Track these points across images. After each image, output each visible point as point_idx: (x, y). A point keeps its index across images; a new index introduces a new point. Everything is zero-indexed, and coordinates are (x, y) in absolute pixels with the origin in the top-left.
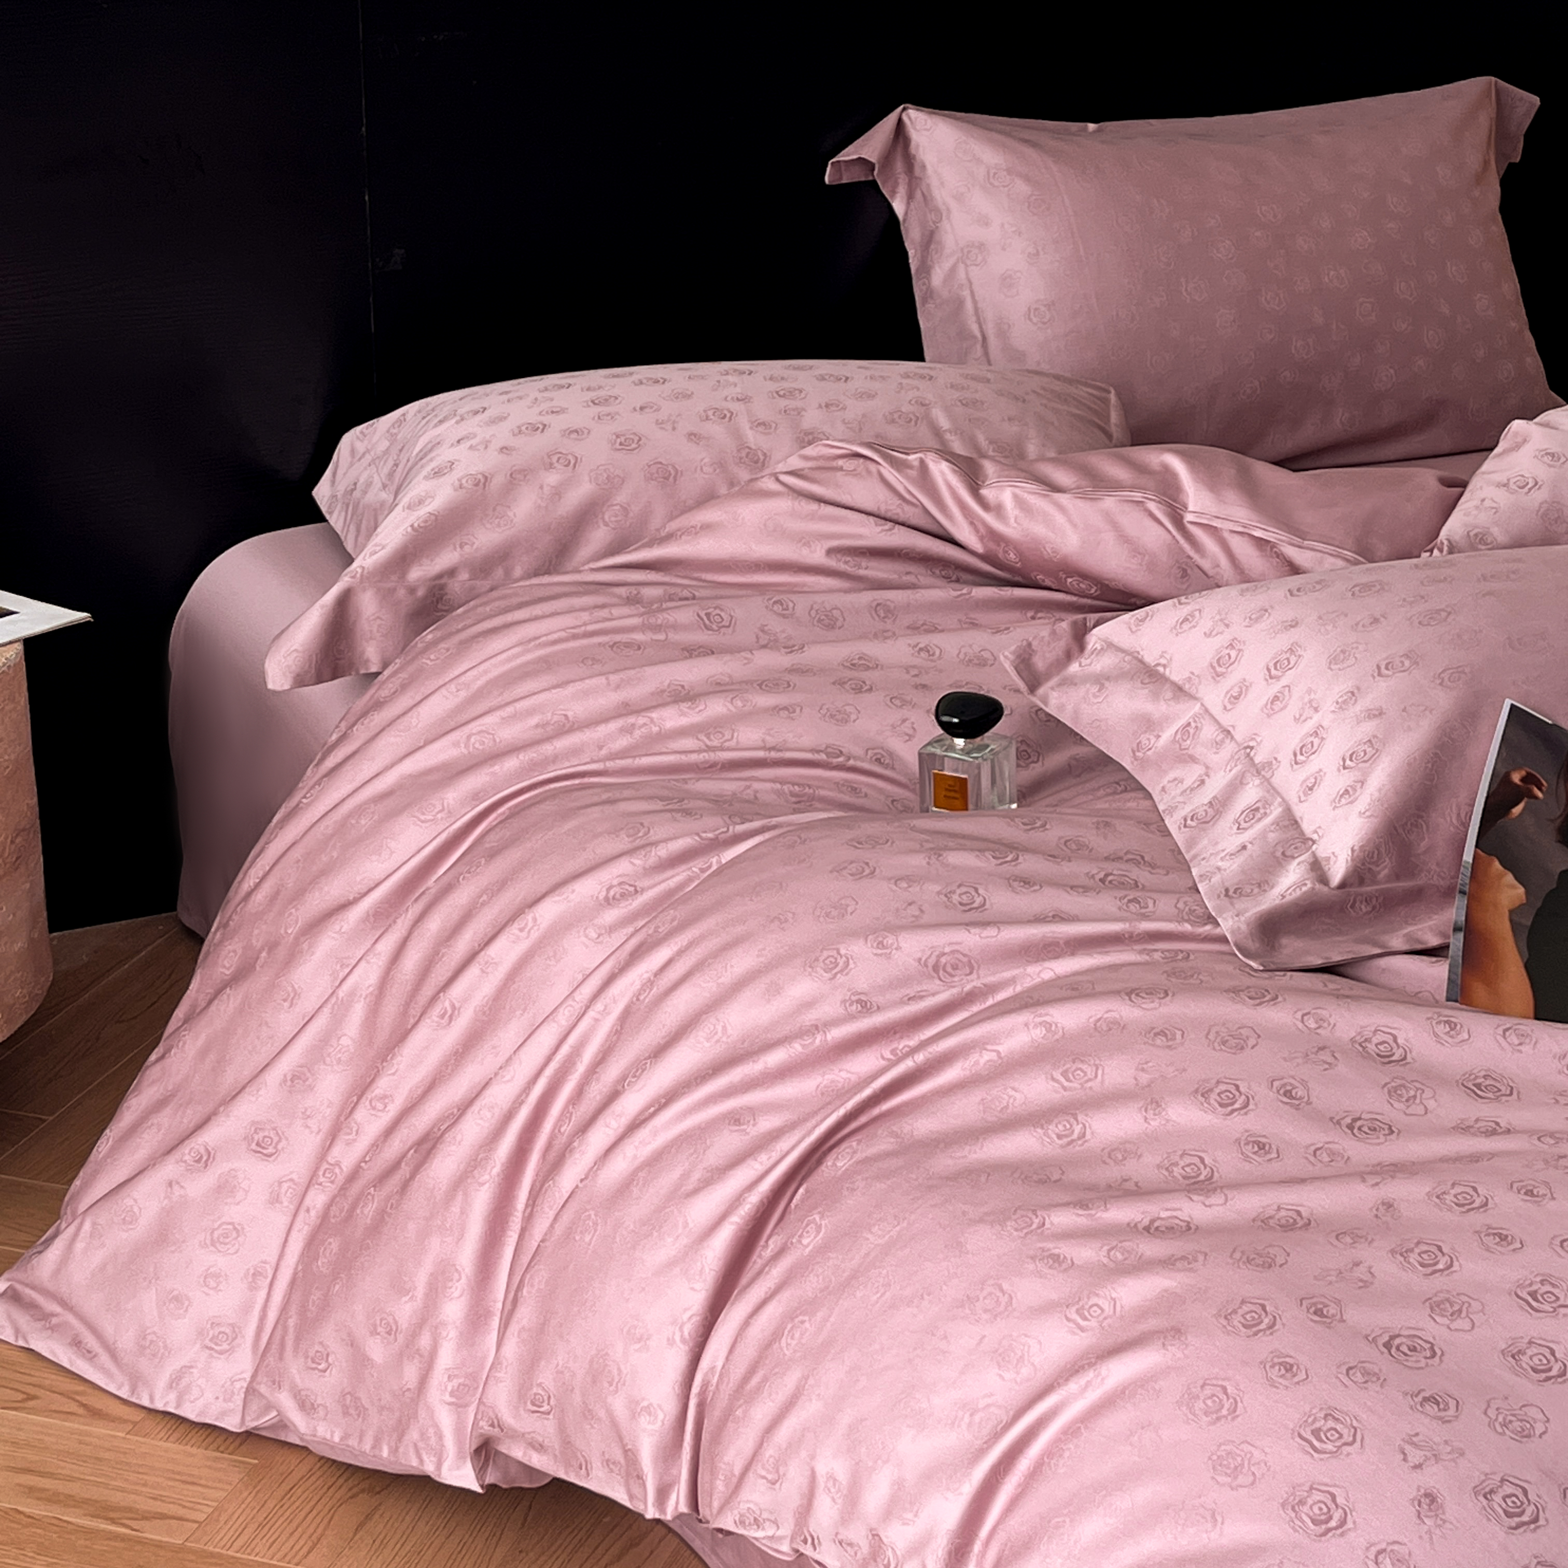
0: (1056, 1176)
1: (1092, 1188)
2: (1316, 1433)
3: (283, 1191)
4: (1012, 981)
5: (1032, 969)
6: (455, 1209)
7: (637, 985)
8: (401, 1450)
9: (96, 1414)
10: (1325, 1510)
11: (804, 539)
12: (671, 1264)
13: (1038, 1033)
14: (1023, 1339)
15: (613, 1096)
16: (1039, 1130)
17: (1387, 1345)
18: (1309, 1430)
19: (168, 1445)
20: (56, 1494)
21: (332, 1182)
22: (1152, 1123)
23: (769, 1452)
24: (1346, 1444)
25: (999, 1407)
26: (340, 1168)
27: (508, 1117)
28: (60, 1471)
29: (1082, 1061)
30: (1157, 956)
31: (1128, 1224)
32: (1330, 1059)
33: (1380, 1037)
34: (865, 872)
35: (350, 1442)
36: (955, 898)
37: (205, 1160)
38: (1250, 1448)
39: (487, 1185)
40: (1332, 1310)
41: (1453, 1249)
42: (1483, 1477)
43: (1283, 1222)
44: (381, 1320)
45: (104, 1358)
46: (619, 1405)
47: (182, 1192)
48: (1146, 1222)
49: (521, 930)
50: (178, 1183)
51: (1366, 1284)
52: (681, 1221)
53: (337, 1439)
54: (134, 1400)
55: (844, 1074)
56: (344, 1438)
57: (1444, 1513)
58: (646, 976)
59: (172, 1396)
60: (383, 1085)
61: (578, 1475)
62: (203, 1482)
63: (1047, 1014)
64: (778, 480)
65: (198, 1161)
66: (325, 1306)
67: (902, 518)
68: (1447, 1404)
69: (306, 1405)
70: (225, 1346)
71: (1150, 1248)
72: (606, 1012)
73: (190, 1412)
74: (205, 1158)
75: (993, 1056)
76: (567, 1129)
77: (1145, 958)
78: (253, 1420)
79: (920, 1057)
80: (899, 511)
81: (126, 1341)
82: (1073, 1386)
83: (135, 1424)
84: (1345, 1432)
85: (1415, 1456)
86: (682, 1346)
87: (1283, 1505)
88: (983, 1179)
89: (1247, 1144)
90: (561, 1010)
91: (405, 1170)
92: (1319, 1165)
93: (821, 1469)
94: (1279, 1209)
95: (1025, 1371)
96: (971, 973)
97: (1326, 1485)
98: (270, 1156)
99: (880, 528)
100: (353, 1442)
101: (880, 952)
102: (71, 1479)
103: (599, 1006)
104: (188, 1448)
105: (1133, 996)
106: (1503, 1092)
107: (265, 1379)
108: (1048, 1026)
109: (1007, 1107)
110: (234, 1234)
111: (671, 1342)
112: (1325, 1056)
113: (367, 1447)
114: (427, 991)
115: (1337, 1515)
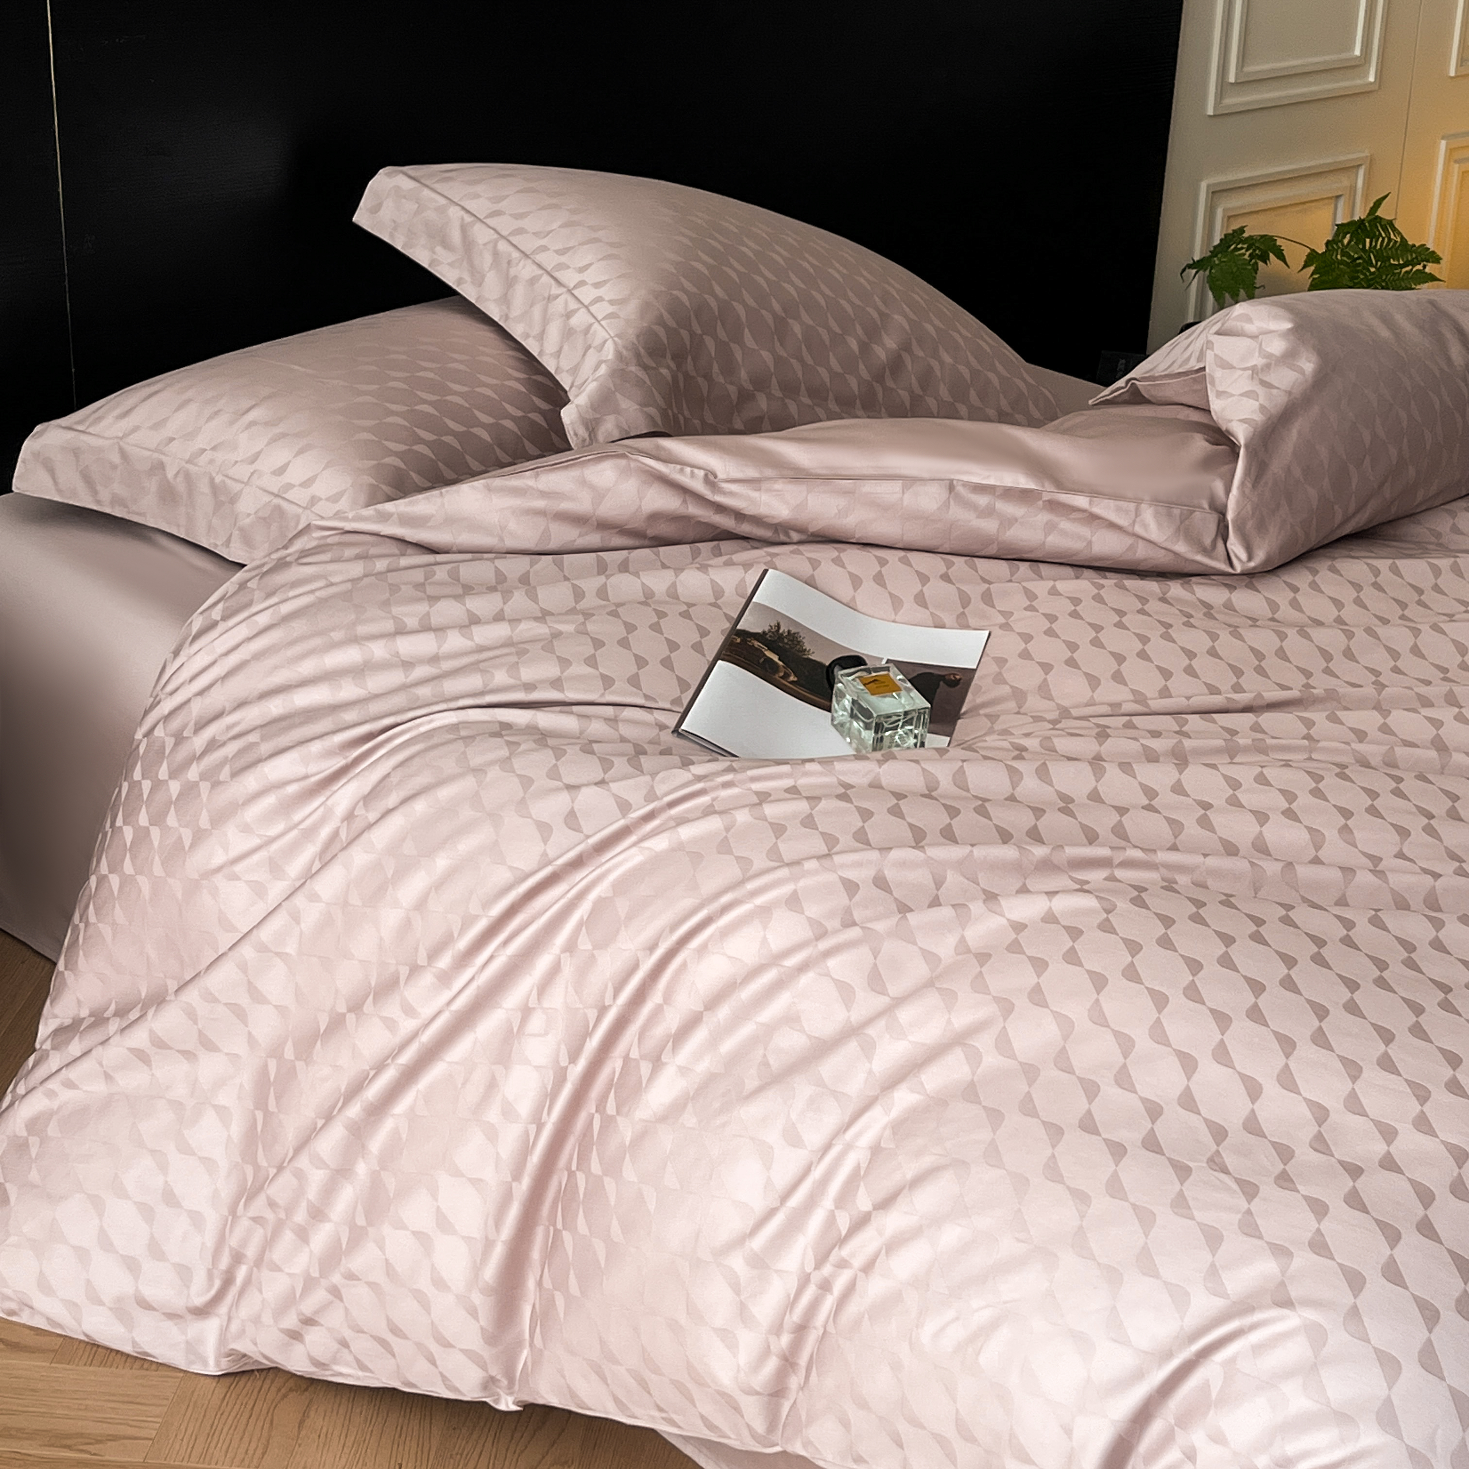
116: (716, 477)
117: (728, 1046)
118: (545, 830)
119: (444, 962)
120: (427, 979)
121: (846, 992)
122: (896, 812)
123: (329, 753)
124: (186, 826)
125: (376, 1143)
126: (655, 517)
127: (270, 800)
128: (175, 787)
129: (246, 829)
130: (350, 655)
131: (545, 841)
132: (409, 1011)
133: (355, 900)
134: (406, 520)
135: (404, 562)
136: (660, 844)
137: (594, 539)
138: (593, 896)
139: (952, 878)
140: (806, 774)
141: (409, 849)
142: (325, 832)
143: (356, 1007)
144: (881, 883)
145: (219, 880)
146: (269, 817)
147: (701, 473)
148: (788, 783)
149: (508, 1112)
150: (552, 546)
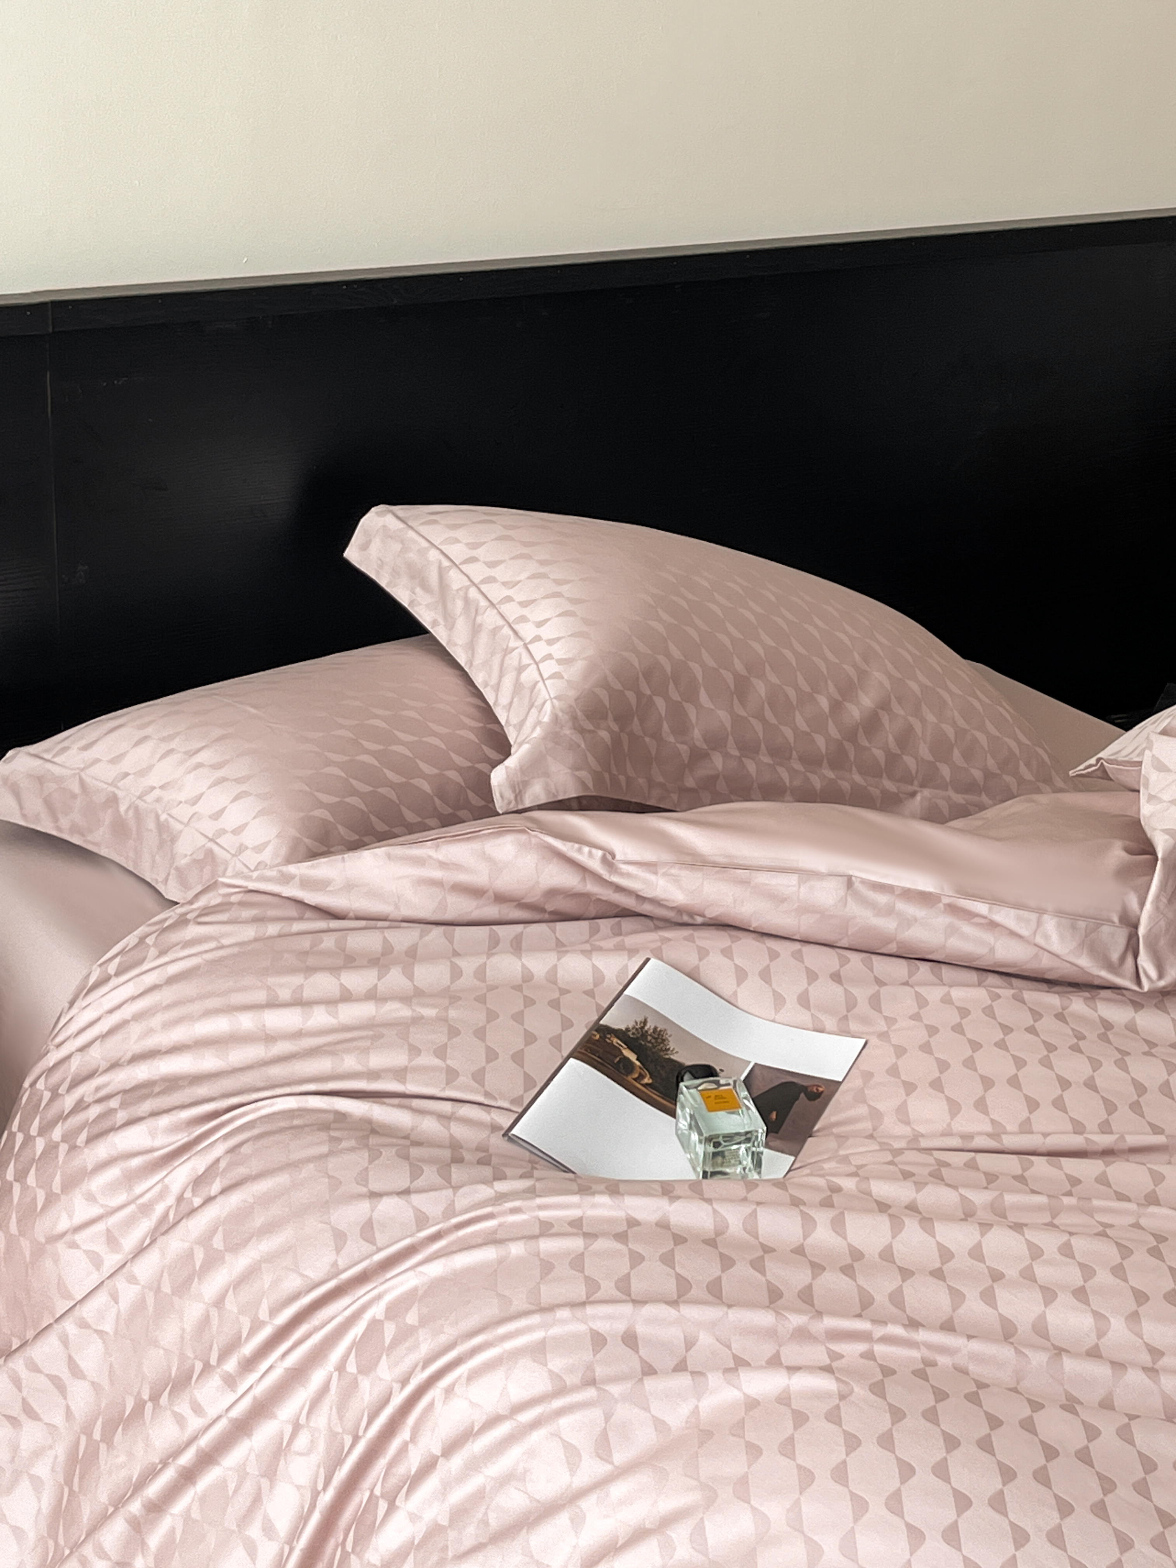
116: (614, 857)
117: (457, 1495)
118: (340, 1238)
119: (231, 1365)
120: (215, 1381)
121: (572, 1455)
122: (668, 1260)
123: (175, 1129)
124: (41, 1187)
125: (154, 1540)
126: (552, 893)
127: (113, 1173)
128: (40, 1145)
129: (91, 1198)
130: (219, 1025)
131: (338, 1250)
132: (197, 1409)
133: (167, 1289)
134: (307, 883)
135: (297, 927)
136: (435, 1269)
137: (491, 911)
138: (368, 1316)
139: (705, 1339)
140: (594, 1206)
141: (218, 1242)
142: (159, 1209)
143: (155, 1398)
144: (630, 1339)
145: (60, 1246)
146: (113, 1187)
147: (600, 853)
148: (576, 1213)
149: (268, 1530)
150: (448, 916)
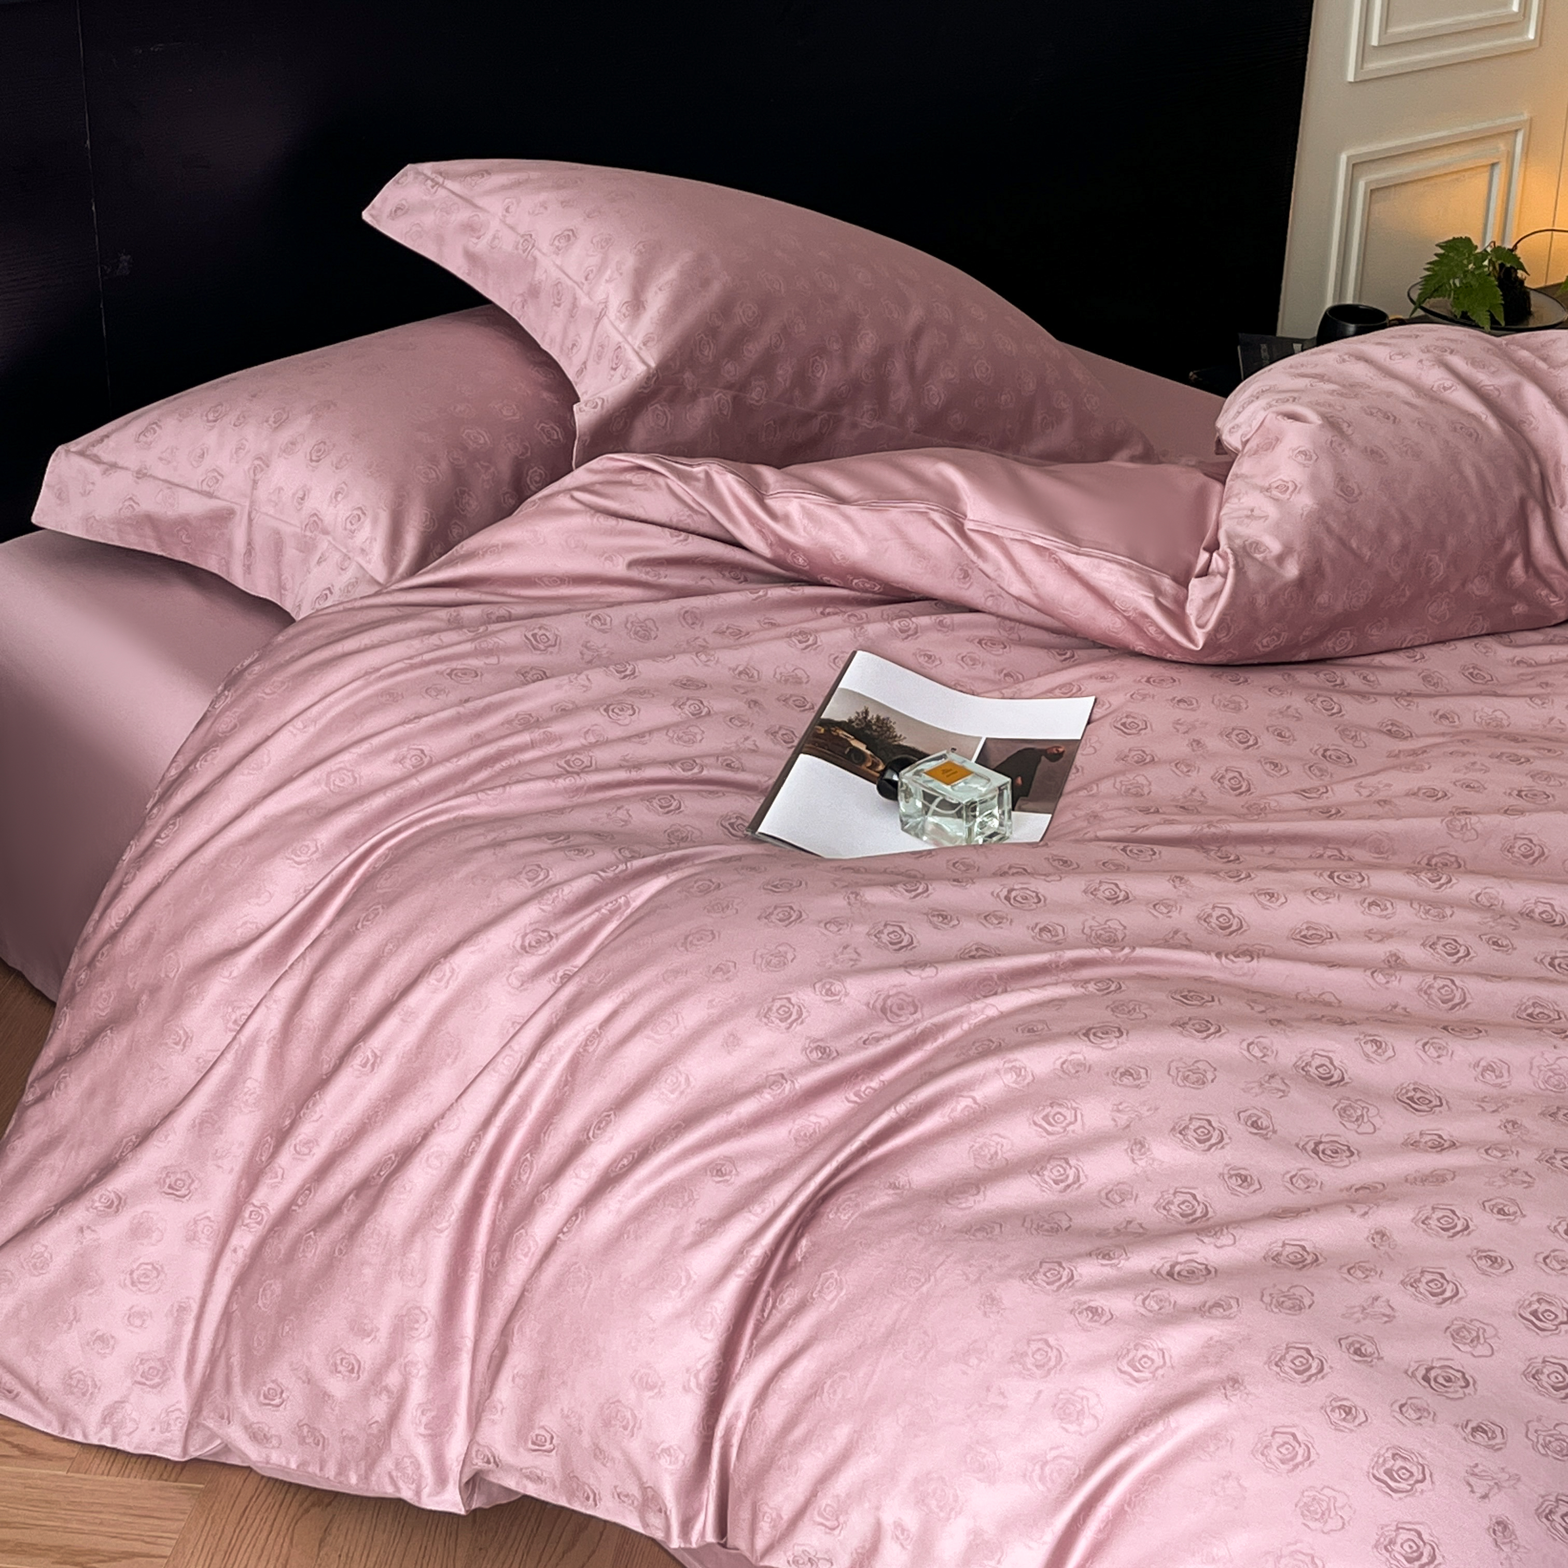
0: (1065, 1224)
1: (1102, 1233)
2: (1388, 1473)
3: (199, 1229)
4: (958, 1020)
5: (975, 1006)
6: (414, 1255)
7: (581, 1038)
8: (374, 1478)
9: (31, 1454)
10: (1415, 1548)
11: (607, 554)
12: (679, 1316)
13: (1009, 1079)
14: (1080, 1393)
15: (577, 1149)
16: (1035, 1176)
17: (1426, 1378)
18: (1382, 1471)
19: (110, 1478)
20: (19, 1544)
21: (259, 1223)
22: (1140, 1163)
23: (825, 1501)
24: (1417, 1482)
25: (1067, 1458)
26: (267, 1210)
27: (460, 1165)
28: (16, 1520)
29: (1060, 1105)
30: (1091, 987)
31: (1151, 1271)
32: (1283, 1087)
33: (1318, 1061)
34: (791, 917)
35: (310, 1469)
36: (885, 938)
37: (117, 1205)
38: (1334, 1493)
39: (446, 1233)
40: (1369, 1348)
41: (1453, 1275)
42: (1541, 1500)
43: (1291, 1257)
44: (342, 1359)
45: (27, 1397)
46: (635, 1447)
47: (95, 1236)
48: (1167, 1267)
49: (439, 981)
50: (88, 1228)
51: (1390, 1318)
52: (683, 1274)
53: (293, 1466)
54: (65, 1436)
55: (813, 1119)
56: (303, 1464)
57: (1516, 1538)
58: (590, 1027)
59: (107, 1431)
60: (306, 1130)
61: (582, 1504)
62: (155, 1514)
63: (1015, 1060)
64: (573, 498)
65: (109, 1207)
66: (274, 1347)
67: (693, 526)
68: (1494, 1432)
69: (258, 1436)
70: (157, 1380)
71: (1184, 1295)
72: (551, 1063)
73: (125, 1445)
74: (116, 1203)
75: (969, 1102)
76: (530, 1178)
77: (1080, 991)
78: (196, 1450)
79: (902, 1108)
80: (689, 521)
81: (50, 1381)
82: (1143, 1439)
83: (72, 1459)
84: (1414, 1469)
85: (1481, 1487)
86: (697, 1391)
87: (1376, 1546)
88: (997, 1230)
89: (1231, 1177)
90: (500, 1059)
91: (349, 1217)
92: (1299, 1192)
93: (888, 1519)
94: (1284, 1245)
95: (1088, 1423)
96: (915, 1012)
97: (1410, 1523)
98: (184, 1196)
99: (675, 539)
100: (314, 1469)
101: (829, 999)
102: (27, 1526)
103: (543, 1057)
104: (132, 1480)
105: (1092, 1037)
106: (1434, 1103)
107: (212, 1415)
108: (1018, 1071)
109: (996, 1153)
110: (155, 1273)
111: (686, 1389)
112: (1276, 1083)
113: (331, 1471)
114: (342, 1036)
115: (1427, 1551)
